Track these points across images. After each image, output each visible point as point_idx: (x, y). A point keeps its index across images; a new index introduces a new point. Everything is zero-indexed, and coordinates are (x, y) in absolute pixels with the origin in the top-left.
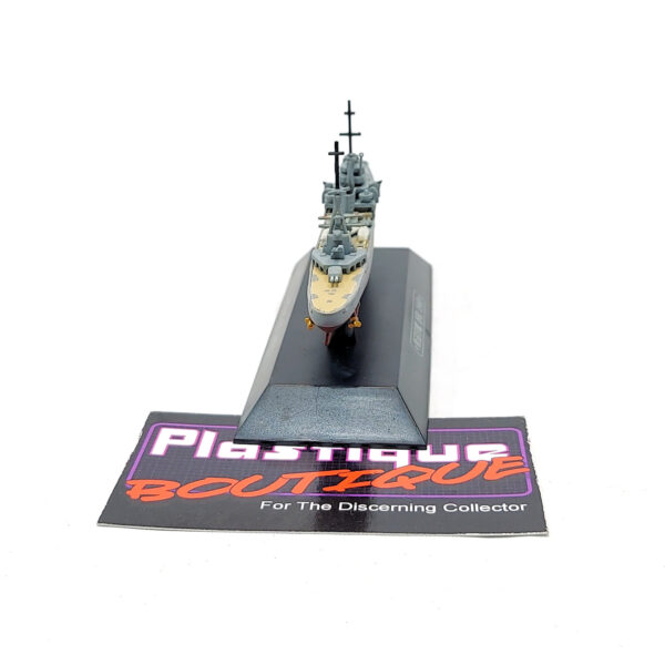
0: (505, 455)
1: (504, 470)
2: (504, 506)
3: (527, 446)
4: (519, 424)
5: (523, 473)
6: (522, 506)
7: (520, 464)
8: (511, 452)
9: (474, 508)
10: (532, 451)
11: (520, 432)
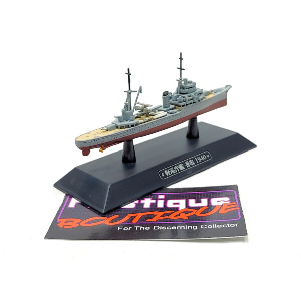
0: (228, 202)
1: (228, 209)
2: (228, 225)
3: (239, 198)
4: (235, 188)
5: (237, 210)
6: (236, 225)
7: (236, 206)
8: (231, 201)
9: (214, 226)
10: (241, 200)
11: (235, 192)
